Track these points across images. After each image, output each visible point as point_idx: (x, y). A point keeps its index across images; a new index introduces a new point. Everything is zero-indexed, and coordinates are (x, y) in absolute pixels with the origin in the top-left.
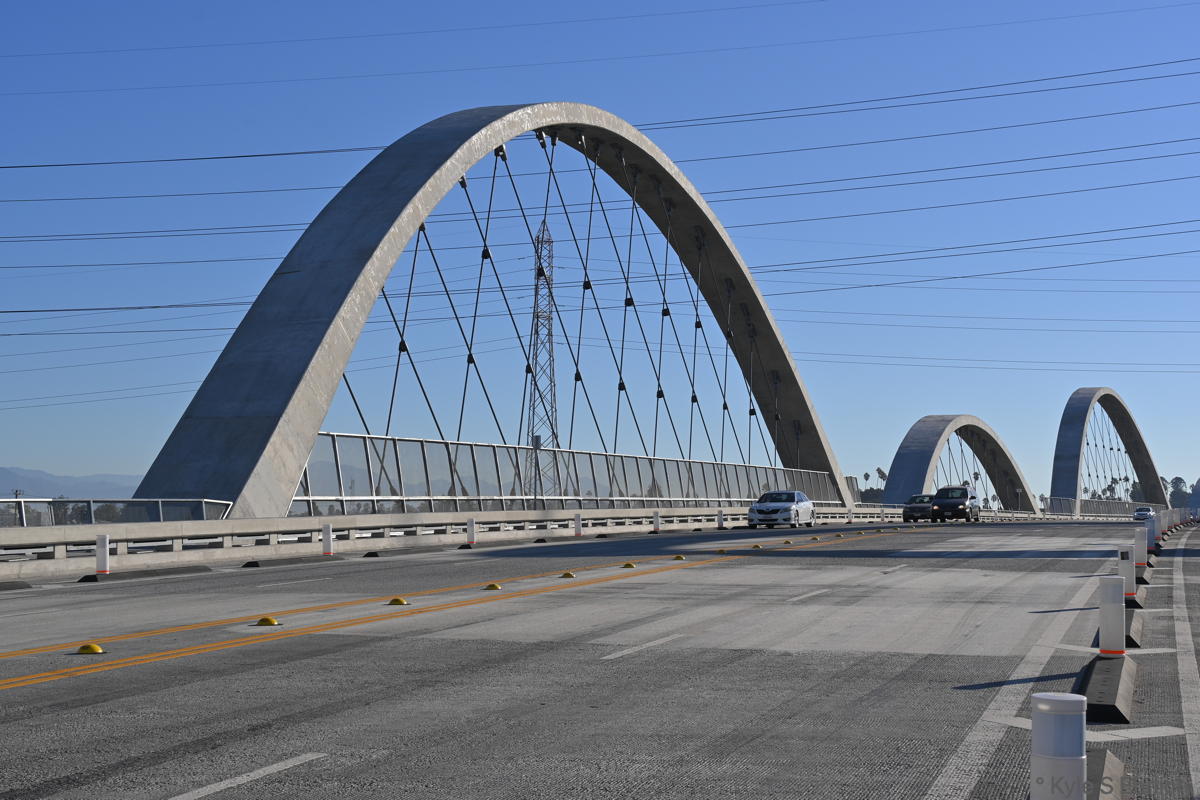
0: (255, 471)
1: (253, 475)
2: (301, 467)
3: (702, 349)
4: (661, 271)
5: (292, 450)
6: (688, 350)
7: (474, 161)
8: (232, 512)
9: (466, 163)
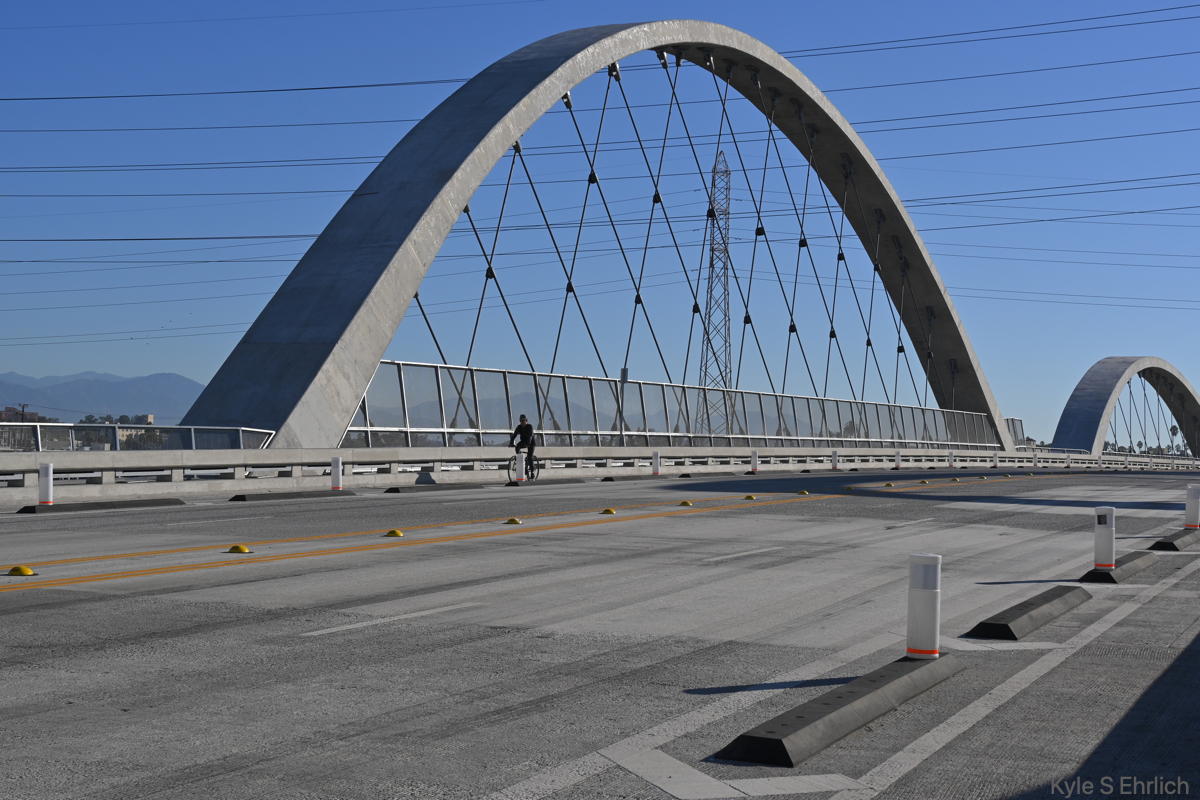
0: (304, 398)
1: (300, 403)
2: (357, 397)
3: (844, 282)
4: (799, 201)
5: (348, 379)
6: (827, 283)
7: (578, 81)
8: (274, 442)
9: (569, 82)
